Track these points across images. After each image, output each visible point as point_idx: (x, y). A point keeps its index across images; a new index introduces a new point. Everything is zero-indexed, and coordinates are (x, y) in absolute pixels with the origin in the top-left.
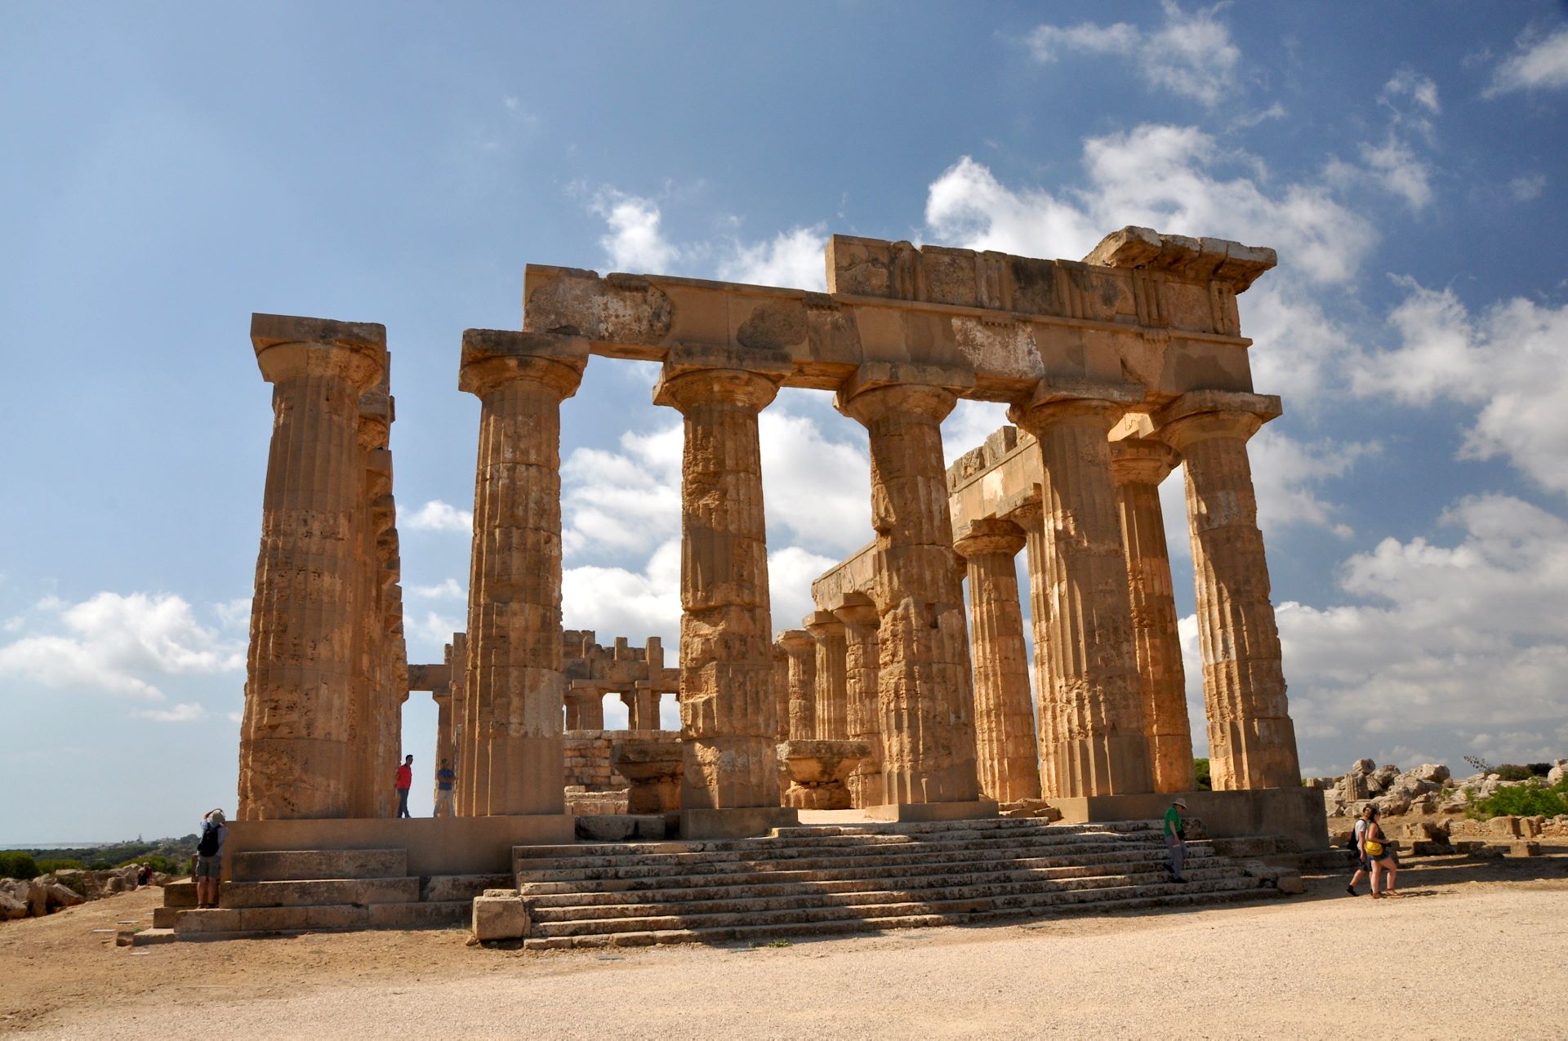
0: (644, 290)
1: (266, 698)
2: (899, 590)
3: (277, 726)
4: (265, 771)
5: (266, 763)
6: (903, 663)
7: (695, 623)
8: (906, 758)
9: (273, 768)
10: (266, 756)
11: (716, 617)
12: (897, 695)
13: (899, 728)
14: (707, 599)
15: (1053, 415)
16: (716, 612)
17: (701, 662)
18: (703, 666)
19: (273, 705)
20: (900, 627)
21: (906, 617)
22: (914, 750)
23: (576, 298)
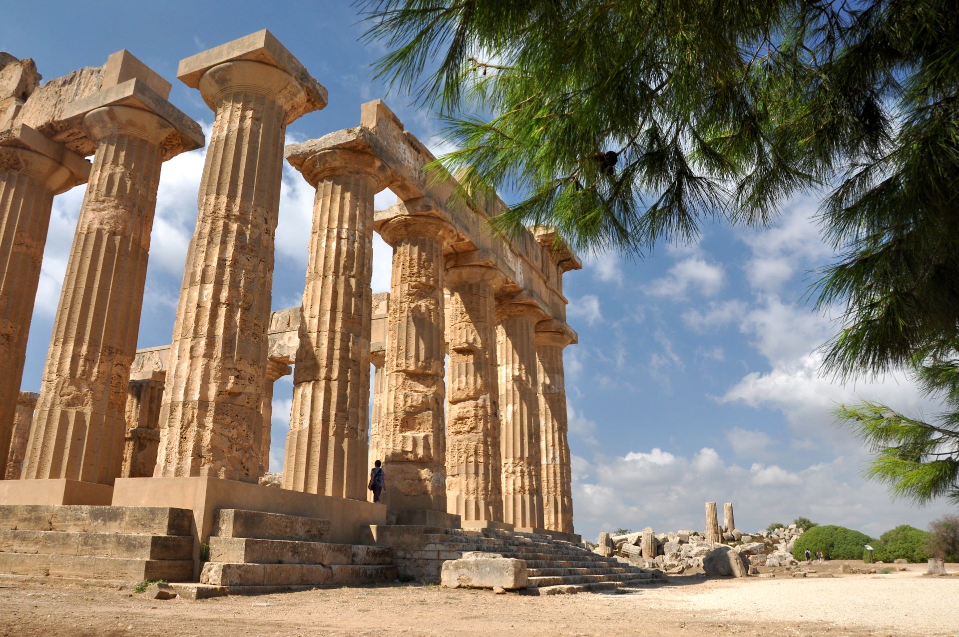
0: (419, 152)
1: (230, 366)
2: (480, 390)
3: (240, 394)
4: (226, 432)
5: (227, 426)
6: (482, 434)
7: (410, 382)
8: (481, 493)
9: (234, 432)
10: (228, 420)
11: (430, 381)
12: (476, 453)
13: (476, 473)
14: (425, 368)
15: (522, 311)
16: (429, 378)
17: (418, 409)
18: (420, 412)
19: (237, 374)
20: (480, 412)
21: (484, 407)
22: (486, 488)
23: (394, 137)
